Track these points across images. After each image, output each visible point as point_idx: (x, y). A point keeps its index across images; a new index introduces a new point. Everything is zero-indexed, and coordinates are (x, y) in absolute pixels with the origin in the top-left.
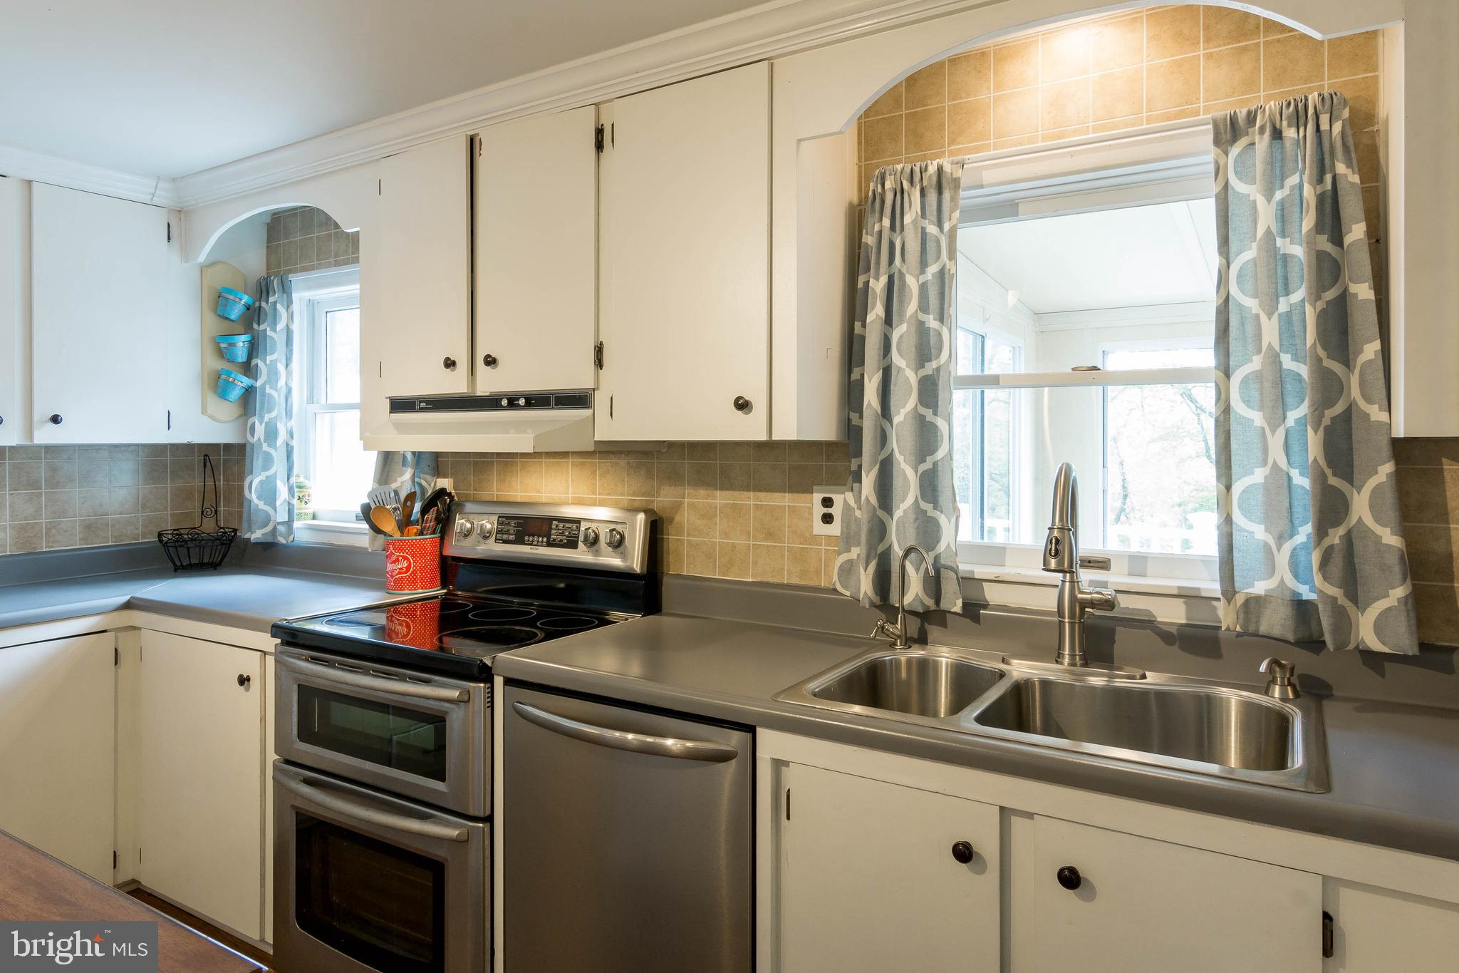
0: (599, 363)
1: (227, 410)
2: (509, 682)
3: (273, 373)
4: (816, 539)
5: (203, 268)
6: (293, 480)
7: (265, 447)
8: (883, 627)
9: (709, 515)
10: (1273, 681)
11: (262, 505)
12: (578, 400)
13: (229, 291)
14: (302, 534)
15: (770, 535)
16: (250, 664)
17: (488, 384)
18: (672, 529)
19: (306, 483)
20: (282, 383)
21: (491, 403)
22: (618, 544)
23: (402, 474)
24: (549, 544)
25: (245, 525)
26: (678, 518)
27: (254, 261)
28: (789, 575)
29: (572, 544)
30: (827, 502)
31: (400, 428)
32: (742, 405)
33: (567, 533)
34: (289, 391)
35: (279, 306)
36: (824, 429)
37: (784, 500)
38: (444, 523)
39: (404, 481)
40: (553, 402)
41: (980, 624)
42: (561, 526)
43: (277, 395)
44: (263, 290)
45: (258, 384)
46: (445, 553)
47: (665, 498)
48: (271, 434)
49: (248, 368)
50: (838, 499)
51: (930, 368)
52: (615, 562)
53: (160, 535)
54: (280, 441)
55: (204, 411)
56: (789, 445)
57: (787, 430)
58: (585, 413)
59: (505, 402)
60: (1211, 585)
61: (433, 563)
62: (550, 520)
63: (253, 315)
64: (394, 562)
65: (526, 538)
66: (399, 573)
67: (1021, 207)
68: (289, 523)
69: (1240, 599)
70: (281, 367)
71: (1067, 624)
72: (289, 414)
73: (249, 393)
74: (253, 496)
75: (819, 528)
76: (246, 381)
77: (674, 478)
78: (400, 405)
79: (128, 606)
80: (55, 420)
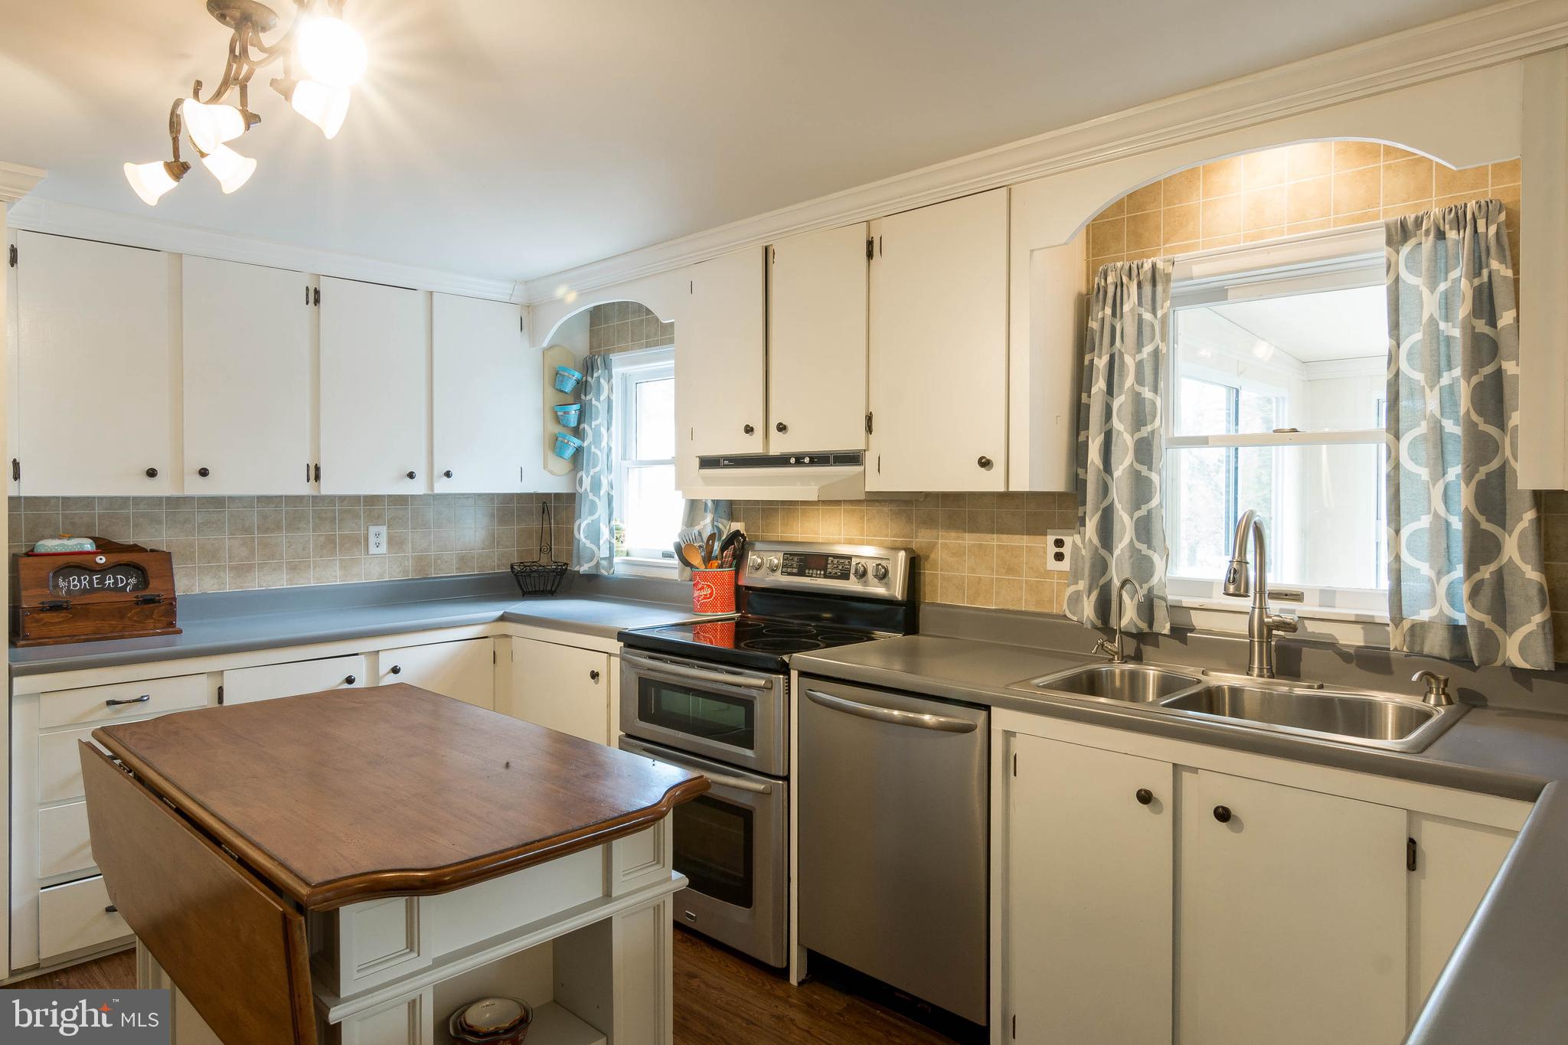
0: (869, 429)
1: (562, 466)
2: (803, 674)
3: (597, 436)
4: (1049, 573)
5: (545, 351)
6: (613, 523)
7: (591, 495)
8: (1103, 645)
10: (1431, 692)
11: (588, 544)
12: (852, 458)
13: (565, 369)
14: (621, 569)
15: (1010, 570)
16: (599, 663)
17: (779, 445)
18: (928, 566)
19: (622, 526)
20: (604, 444)
21: (782, 461)
22: (883, 576)
23: (704, 518)
24: (826, 576)
25: (575, 560)
26: (932, 556)
27: (581, 345)
28: (1026, 603)
29: (845, 576)
30: (1059, 543)
31: (707, 481)
32: (985, 463)
33: (840, 567)
34: (610, 449)
35: (602, 380)
36: (1054, 481)
37: (1023, 541)
38: (739, 559)
39: (706, 524)
40: (832, 460)
41: (1186, 644)
42: (835, 561)
43: (602, 456)
44: (588, 367)
45: (585, 444)
46: (740, 583)
47: (921, 539)
48: (596, 485)
49: (577, 432)
50: (1068, 540)
51: (1145, 432)
52: (879, 590)
53: (512, 567)
54: (602, 492)
55: (545, 467)
56: (1027, 496)
57: (1021, 483)
58: (859, 469)
59: (793, 460)
60: (1382, 612)
61: (729, 591)
62: (826, 556)
63: (582, 387)
64: (700, 589)
65: (807, 571)
66: (704, 598)
67: (1230, 294)
68: (610, 559)
69: (1406, 625)
70: (603, 430)
71: (1256, 643)
72: (609, 468)
73: (579, 451)
74: (582, 536)
75: (1053, 565)
76: (577, 442)
77: (930, 522)
78: (707, 463)
79: (503, 618)
80: (448, 474)
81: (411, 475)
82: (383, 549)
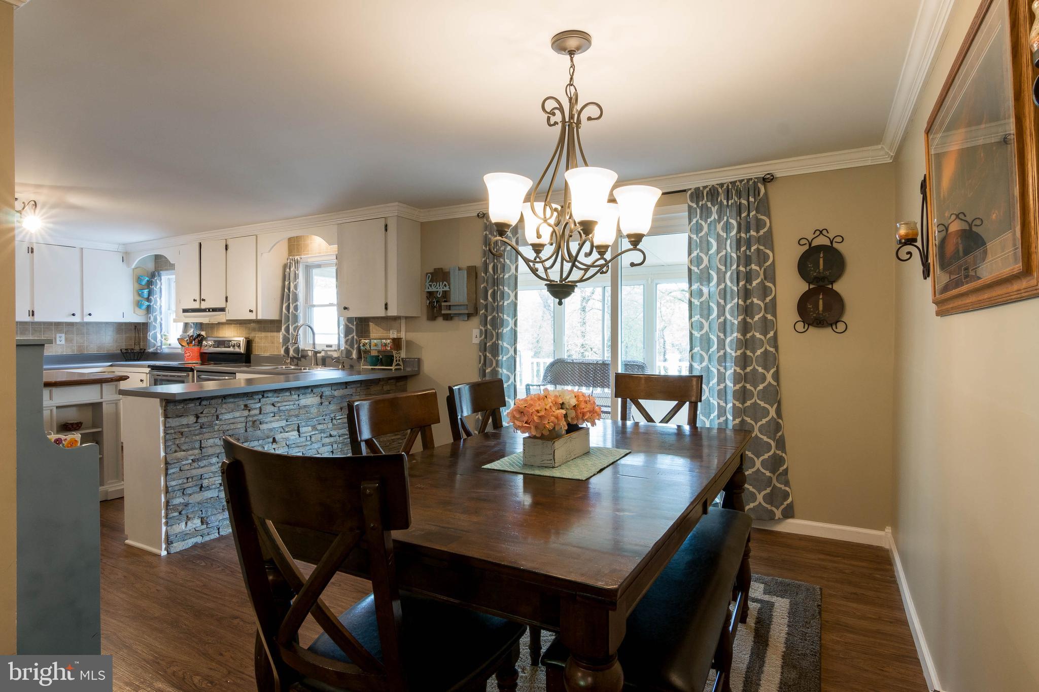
0: (227, 301)
1: (142, 312)
2: (197, 371)
3: (156, 302)
5: (134, 269)
6: (162, 333)
7: (154, 323)
8: (285, 361)
9: (261, 339)
11: (153, 341)
12: (222, 310)
13: (142, 276)
14: (165, 349)
15: (273, 343)
16: (143, 377)
17: (204, 305)
18: (252, 342)
19: (168, 334)
20: (158, 304)
21: (204, 310)
22: (239, 346)
23: (190, 329)
24: (225, 347)
25: (148, 348)
26: (254, 339)
27: (151, 266)
28: (276, 352)
29: (229, 347)
31: (186, 317)
32: (251, 311)
33: (229, 344)
34: (161, 307)
35: (157, 281)
36: (274, 316)
37: (275, 334)
38: (200, 343)
39: (191, 332)
40: (217, 310)
42: (227, 342)
43: (157, 307)
44: (153, 275)
45: (151, 304)
46: (201, 351)
47: (252, 335)
48: (155, 319)
49: (148, 300)
51: (297, 303)
52: (237, 350)
53: (121, 350)
54: (158, 322)
55: (134, 312)
57: (260, 317)
58: (225, 313)
59: (207, 310)
61: (197, 354)
62: (224, 341)
63: (150, 283)
64: (187, 353)
65: (220, 346)
66: (188, 357)
67: (322, 266)
68: (161, 346)
69: (341, 350)
70: (158, 299)
72: (161, 313)
73: (148, 307)
74: (150, 338)
76: (147, 303)
77: (254, 330)
78: (185, 311)
79: (111, 366)
80: (90, 315)
81: (74, 315)
82: (63, 342)
